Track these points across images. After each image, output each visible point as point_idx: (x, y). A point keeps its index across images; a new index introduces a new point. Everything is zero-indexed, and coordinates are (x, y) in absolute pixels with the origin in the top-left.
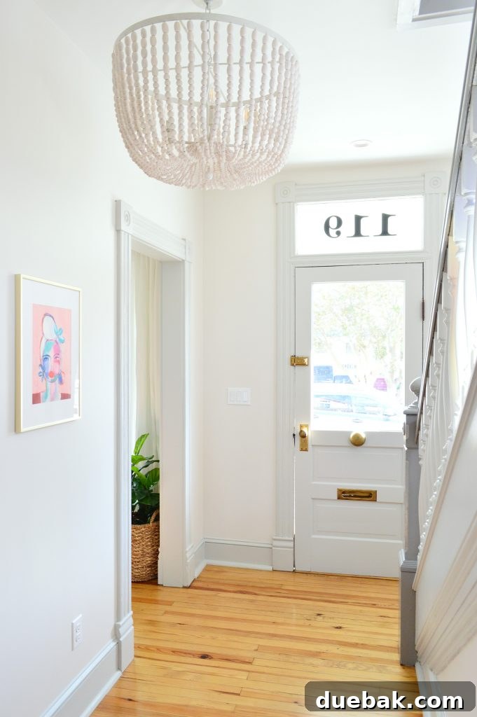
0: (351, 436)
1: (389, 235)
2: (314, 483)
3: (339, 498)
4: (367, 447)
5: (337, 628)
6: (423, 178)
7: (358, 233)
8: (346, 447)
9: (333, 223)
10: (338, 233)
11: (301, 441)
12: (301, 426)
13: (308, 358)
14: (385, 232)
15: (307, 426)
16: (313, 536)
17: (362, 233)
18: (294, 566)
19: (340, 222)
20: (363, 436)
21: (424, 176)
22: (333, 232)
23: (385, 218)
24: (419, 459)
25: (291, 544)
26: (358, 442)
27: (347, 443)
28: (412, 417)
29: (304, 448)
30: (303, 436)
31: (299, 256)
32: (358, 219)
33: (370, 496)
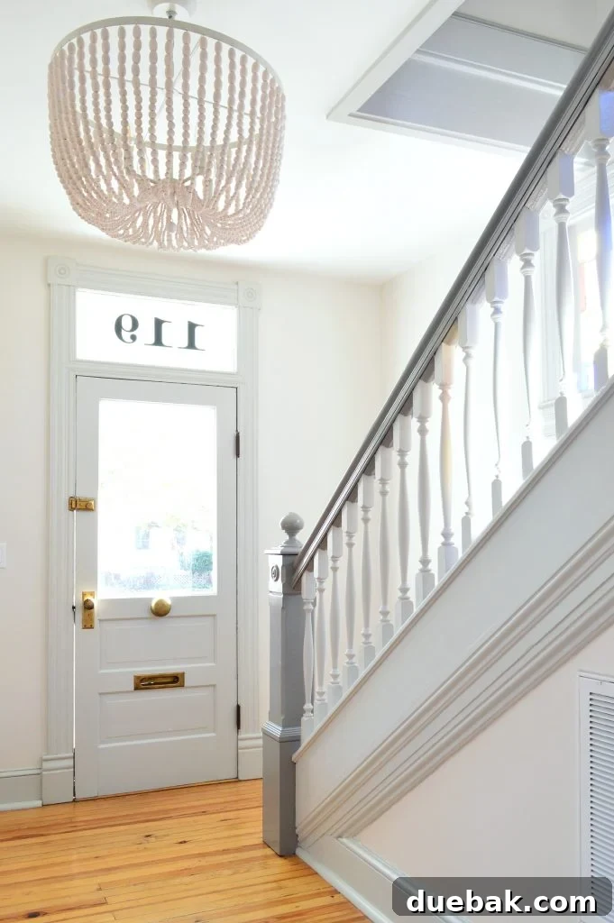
0: (153, 605)
1: (196, 349)
2: (102, 671)
3: (137, 688)
4: (172, 617)
5: (181, 843)
6: (235, 287)
7: (158, 341)
8: (146, 618)
9: (127, 324)
10: (133, 338)
11: (84, 615)
12: (84, 595)
13: (95, 500)
14: (191, 345)
15: (92, 594)
16: (102, 746)
17: (164, 341)
18: (74, 795)
19: (135, 324)
20: (169, 602)
21: (237, 283)
22: (126, 335)
23: (192, 327)
24: (304, 604)
25: (70, 762)
26: (160, 612)
27: (148, 614)
28: (290, 558)
29: (88, 624)
30: (88, 607)
31: (81, 361)
32: (159, 324)
33: (175, 680)
